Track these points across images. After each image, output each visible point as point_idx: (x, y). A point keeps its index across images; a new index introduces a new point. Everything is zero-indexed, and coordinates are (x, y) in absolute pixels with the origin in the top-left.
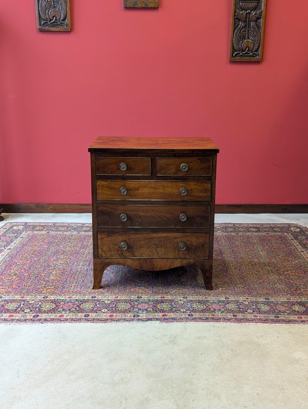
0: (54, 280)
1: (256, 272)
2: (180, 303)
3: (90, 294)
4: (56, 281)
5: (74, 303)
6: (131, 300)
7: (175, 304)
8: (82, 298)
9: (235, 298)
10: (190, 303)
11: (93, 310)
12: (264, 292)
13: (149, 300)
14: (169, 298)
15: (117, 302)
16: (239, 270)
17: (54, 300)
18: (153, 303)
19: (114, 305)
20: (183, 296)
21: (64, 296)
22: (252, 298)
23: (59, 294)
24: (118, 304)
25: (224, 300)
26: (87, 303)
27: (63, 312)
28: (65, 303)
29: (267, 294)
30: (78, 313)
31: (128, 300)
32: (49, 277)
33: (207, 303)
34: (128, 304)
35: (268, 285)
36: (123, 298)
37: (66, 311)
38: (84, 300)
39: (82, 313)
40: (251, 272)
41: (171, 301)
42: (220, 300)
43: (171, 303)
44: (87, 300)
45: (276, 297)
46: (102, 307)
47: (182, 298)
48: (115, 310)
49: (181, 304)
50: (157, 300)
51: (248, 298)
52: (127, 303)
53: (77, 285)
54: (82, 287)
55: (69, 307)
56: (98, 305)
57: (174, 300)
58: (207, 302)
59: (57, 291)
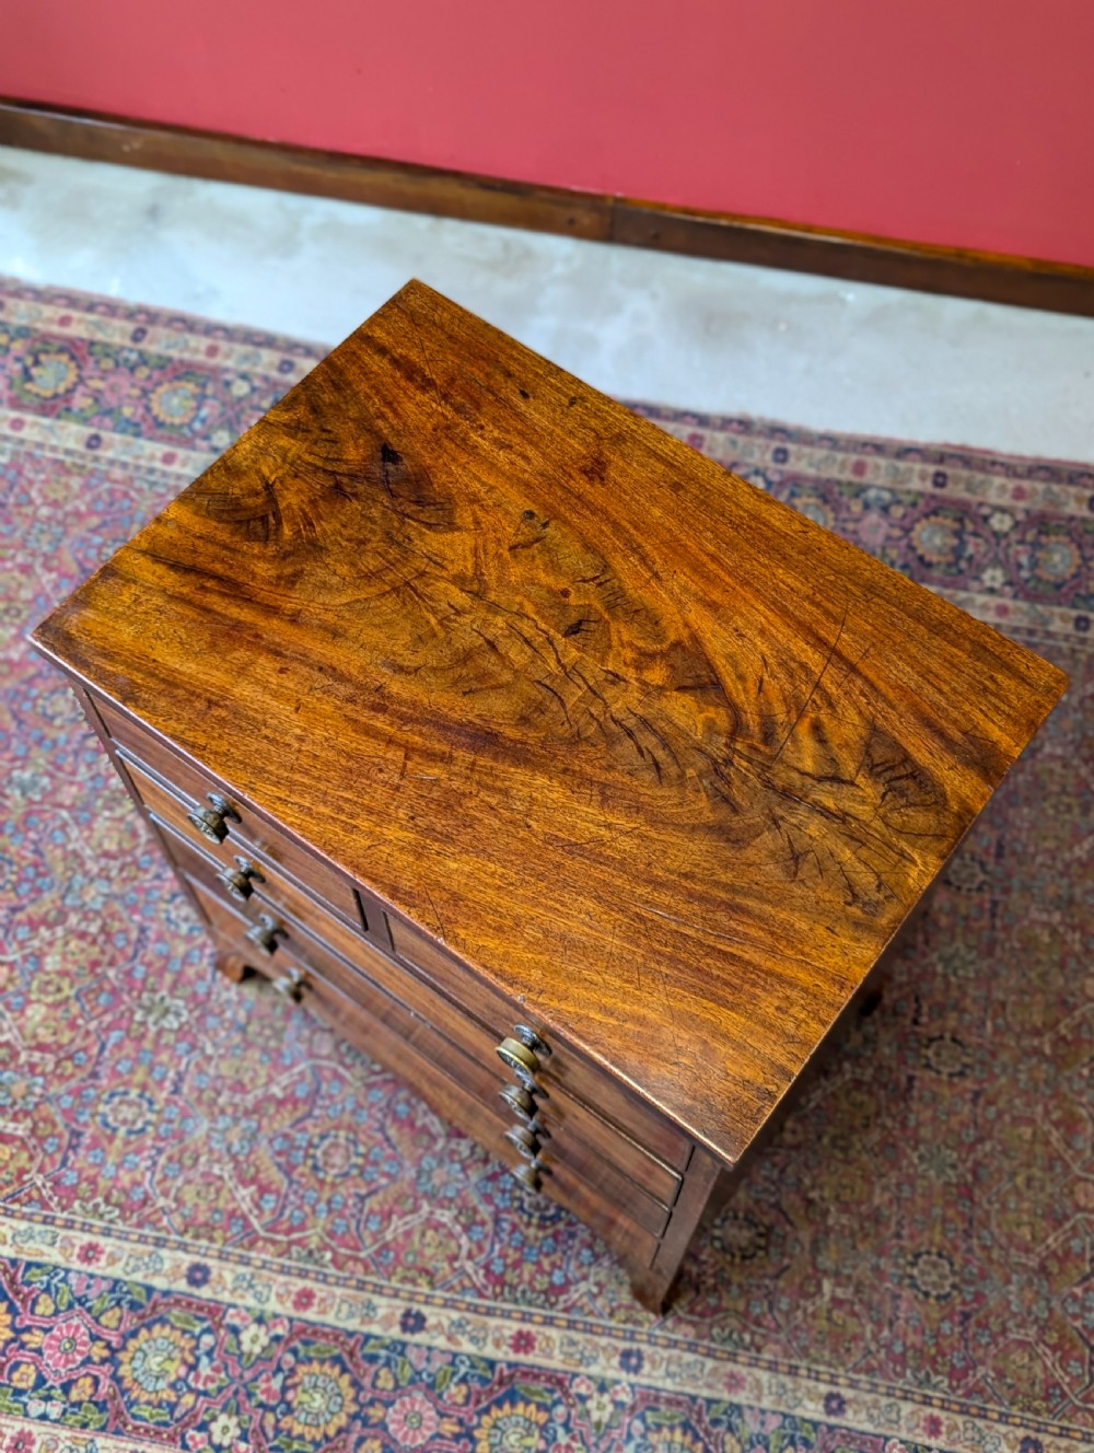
0: (42, 1047)
1: (1057, 1124)
2: (595, 1416)
3: (187, 1239)
4: (51, 1059)
5: (97, 1320)
6: (368, 1337)
7: (566, 1426)
8: (138, 1277)
9: (876, 1405)
10: (643, 1420)
11: (172, 1407)
12: (1038, 1370)
13: (455, 1355)
14: (550, 1356)
15: (295, 1352)
16: (977, 1094)
17: (14, 1262)
18: (464, 1389)
19: (280, 1377)
20: (624, 1339)
21: (63, 1233)
22: (960, 1420)
23: (45, 1205)
24: (302, 1369)
25: (815, 1425)
26: (157, 1328)
27: (36, 1408)
28: (57, 1312)
29: (1051, 1390)
30: (103, 1429)
31: (351, 1334)
32: (22, 1012)
33: (728, 1437)
34: (346, 1378)
35: (1078, 1291)
36: (330, 1319)
37: (48, 1398)
38: (150, 1290)
39: (118, 1432)
40: (1031, 1121)
41: (551, 1391)
42: (798, 1412)
43: (556, 1403)
44: (166, 1293)
45: (1083, 1440)
46: (220, 1390)
47: (616, 1361)
48: (278, 1430)
49: (598, 1425)
50: (491, 1364)
51: (942, 1415)
52: (344, 1370)
53: (139, 1125)
54: (160, 1151)
55: (67, 1361)
56: (205, 1368)
57: (575, 1375)
58: (730, 1429)
59: (41, 1170)
